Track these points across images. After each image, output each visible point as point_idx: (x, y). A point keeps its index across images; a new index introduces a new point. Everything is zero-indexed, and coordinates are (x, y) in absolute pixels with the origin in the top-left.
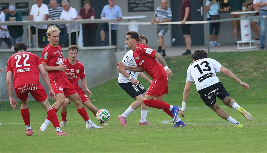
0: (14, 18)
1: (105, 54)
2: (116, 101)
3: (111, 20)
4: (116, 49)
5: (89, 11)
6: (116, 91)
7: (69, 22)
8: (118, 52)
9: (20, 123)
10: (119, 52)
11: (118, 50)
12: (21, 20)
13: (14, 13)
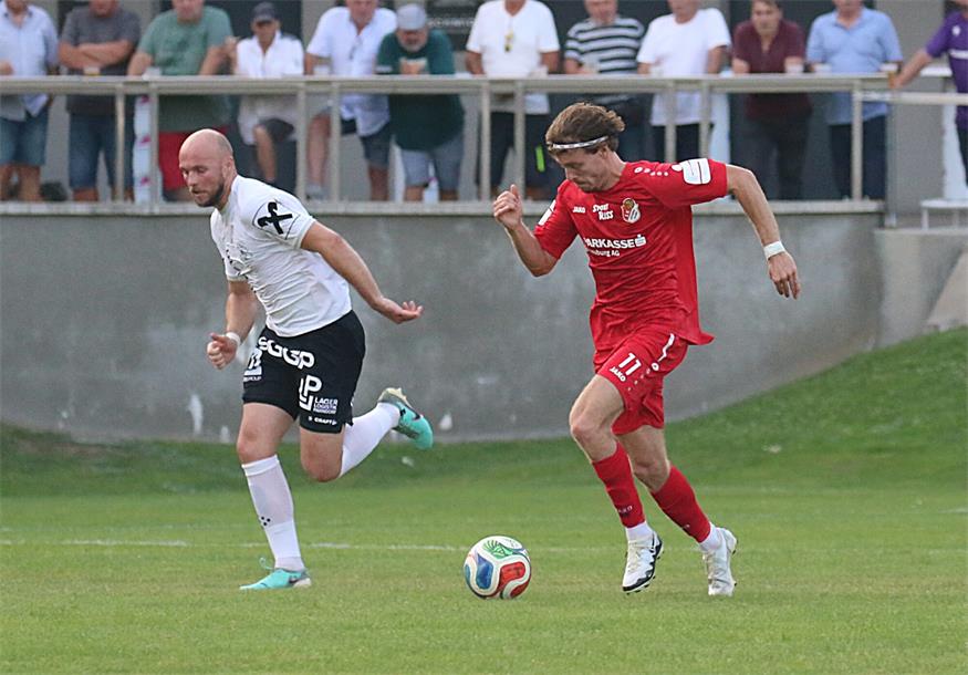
0: (422, 62)
1: (831, 236)
2: (876, 457)
3: (864, 80)
4: (881, 215)
5: (776, 40)
6: (878, 411)
7: (671, 85)
8: (891, 228)
9: (431, 547)
10: (898, 227)
11: (891, 221)
12: (451, 72)
13: (415, 41)
